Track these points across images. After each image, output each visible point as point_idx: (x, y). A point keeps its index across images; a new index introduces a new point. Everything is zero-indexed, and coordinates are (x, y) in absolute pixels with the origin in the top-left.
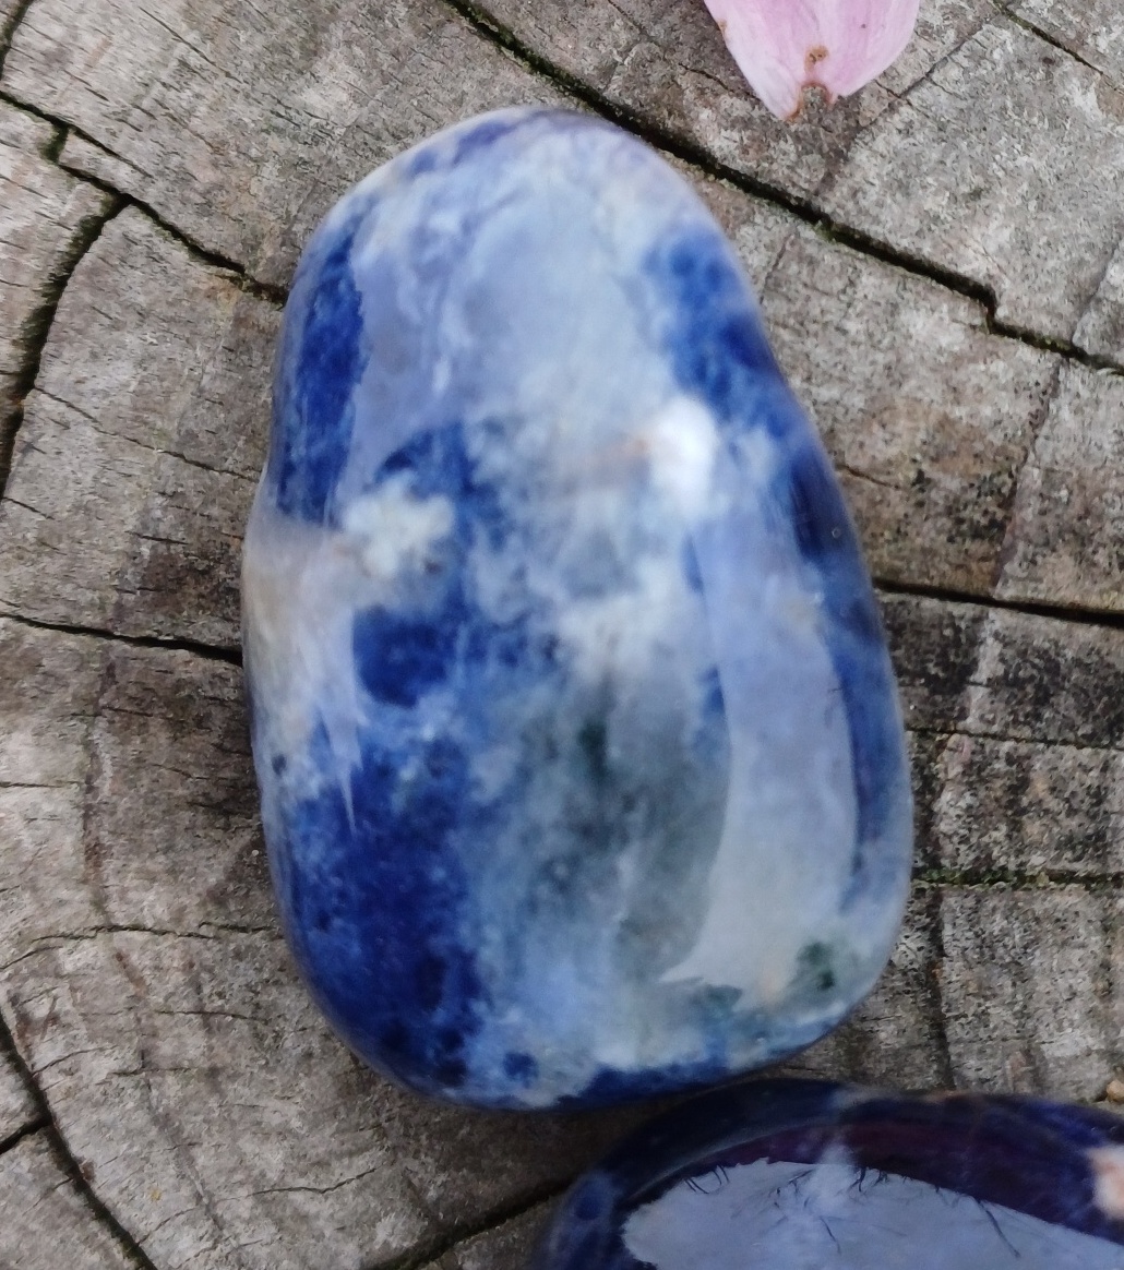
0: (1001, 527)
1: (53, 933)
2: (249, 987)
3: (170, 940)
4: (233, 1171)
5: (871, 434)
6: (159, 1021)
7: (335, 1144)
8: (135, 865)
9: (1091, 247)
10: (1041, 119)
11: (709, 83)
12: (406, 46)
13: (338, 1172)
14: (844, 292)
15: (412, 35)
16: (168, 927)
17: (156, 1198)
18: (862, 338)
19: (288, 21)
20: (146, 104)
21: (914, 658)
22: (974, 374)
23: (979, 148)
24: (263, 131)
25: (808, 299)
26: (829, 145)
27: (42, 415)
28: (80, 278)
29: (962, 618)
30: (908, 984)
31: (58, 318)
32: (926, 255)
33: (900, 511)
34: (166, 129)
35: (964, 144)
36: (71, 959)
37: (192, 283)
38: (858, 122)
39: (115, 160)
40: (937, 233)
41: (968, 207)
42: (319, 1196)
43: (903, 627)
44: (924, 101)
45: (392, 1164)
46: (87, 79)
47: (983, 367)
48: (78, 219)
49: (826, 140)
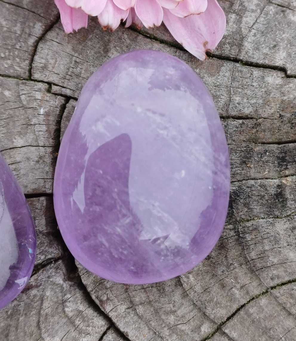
1: (101, 279)
4: (162, 324)
5: (266, 108)
6: (134, 293)
7: (185, 311)
10: (285, 25)
12: (129, 44)
13: (187, 317)
14: (250, 77)
15: (129, 41)
17: (144, 336)
18: (258, 86)
19: (98, 45)
20: (69, 73)
21: (291, 158)
22: (286, 89)
23: (272, 35)
25: (242, 80)
28: (65, 119)
31: (62, 130)
32: (267, 63)
33: (278, 125)
34: (76, 78)
35: (268, 35)
36: (108, 283)
38: (242, 36)
39: (65, 89)
40: (268, 57)
41: (274, 50)
42: (185, 325)
43: (286, 151)
44: (257, 27)
45: (200, 312)
46: (53, 71)
47: (288, 86)
48: (60, 105)
49: (236, 42)
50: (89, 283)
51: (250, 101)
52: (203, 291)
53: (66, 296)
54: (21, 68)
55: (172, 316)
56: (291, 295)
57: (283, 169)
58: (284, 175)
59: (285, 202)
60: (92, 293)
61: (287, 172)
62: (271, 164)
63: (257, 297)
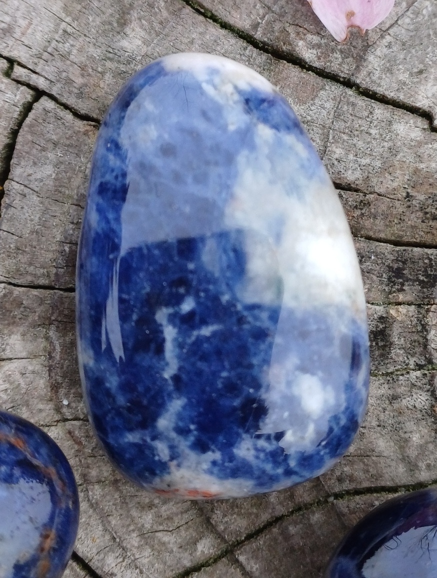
4: (129, 525)
5: (385, 177)
6: (90, 461)
7: (174, 509)
8: (73, 391)
11: (301, 30)
12: (165, 19)
13: (177, 521)
14: (368, 117)
15: (167, 14)
17: (93, 540)
18: (377, 136)
19: (110, 11)
20: (49, 50)
21: (413, 273)
22: (427, 149)
23: (420, 52)
24: (103, 60)
25: (353, 121)
26: (356, 54)
27: (13, 191)
28: (26, 129)
29: (432, 254)
30: (423, 416)
31: (18, 147)
32: (402, 99)
33: (401, 210)
34: (59, 61)
35: (413, 51)
37: (77, 129)
38: (368, 43)
39: (37, 76)
40: (405, 89)
41: (417, 78)
42: (169, 533)
43: (406, 260)
44: (395, 33)
45: (201, 516)
46: (22, 40)
47: (430, 146)
48: (22, 102)
49: (355, 52)
51: (359, 160)
55: (150, 514)
57: (394, 290)
58: (394, 301)
59: (387, 349)
61: (401, 297)
62: (375, 278)
63: (308, 507)
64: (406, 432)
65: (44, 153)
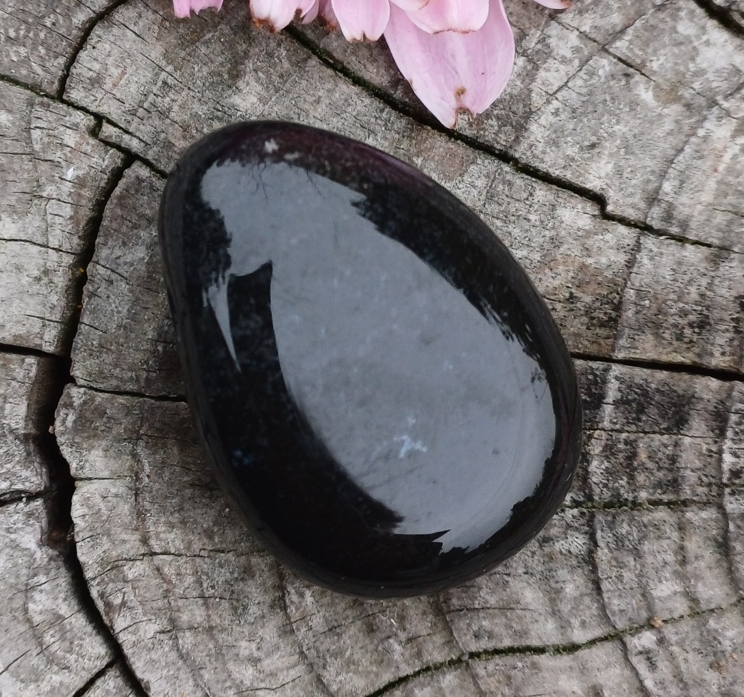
0: (616, 321)
1: (120, 558)
2: (227, 582)
3: (184, 559)
4: (225, 681)
5: (545, 274)
6: (180, 603)
7: (279, 664)
8: (163, 519)
9: (653, 172)
10: (625, 106)
12: (286, 72)
13: (281, 678)
14: (527, 199)
15: (289, 66)
16: (183, 552)
18: (538, 223)
19: (220, 59)
20: (146, 105)
22: (595, 242)
23: (593, 121)
24: (209, 119)
25: (509, 203)
26: (516, 121)
27: (99, 277)
28: (114, 201)
29: (597, 369)
30: (579, 563)
31: (105, 223)
32: (569, 178)
33: (562, 314)
34: (157, 119)
35: (585, 120)
36: (132, 571)
38: (530, 109)
39: (130, 136)
40: (573, 167)
41: (589, 153)
42: (273, 692)
44: (564, 97)
45: (310, 672)
46: (113, 92)
47: (601, 237)
48: (111, 168)
49: (514, 119)
50: (90, 562)
51: (514, 251)
52: (327, 629)
53: (36, 578)
54: (45, 71)
55: (251, 669)
56: (509, 678)
60: (94, 583)
63: (438, 667)
64: (557, 582)
65: (135, 231)
